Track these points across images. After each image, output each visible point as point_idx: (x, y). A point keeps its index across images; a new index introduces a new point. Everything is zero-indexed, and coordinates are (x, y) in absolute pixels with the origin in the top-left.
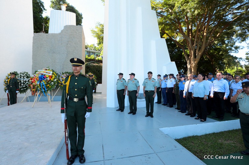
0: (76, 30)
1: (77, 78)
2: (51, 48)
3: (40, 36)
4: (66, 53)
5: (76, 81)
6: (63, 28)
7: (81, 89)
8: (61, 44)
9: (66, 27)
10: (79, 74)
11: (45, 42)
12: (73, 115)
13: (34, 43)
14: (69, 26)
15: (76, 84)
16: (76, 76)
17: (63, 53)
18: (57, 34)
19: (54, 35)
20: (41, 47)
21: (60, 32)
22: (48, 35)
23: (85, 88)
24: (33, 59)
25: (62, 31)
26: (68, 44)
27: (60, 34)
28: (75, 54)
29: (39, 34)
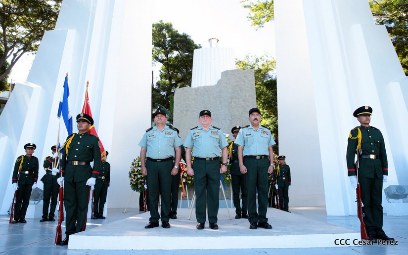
0: (245, 77)
3: (186, 92)
4: (228, 118)
6: (220, 78)
7: (377, 143)
8: (220, 103)
9: (225, 74)
11: (193, 102)
14: (232, 71)
15: (370, 137)
16: (368, 129)
17: (224, 120)
18: (213, 86)
19: (207, 89)
20: (187, 111)
21: (216, 82)
22: (198, 89)
25: (219, 82)
26: (231, 103)
27: (216, 86)
28: (244, 118)
29: (184, 89)
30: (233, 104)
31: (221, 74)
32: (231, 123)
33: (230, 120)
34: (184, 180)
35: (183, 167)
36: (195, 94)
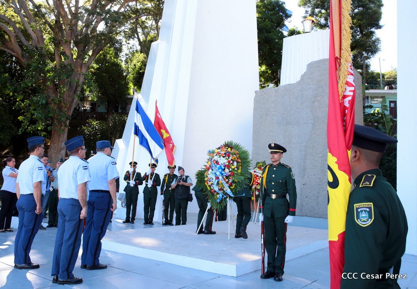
1: (275, 169)
2: (284, 114)
3: (265, 93)
4: (310, 121)
5: (274, 172)
6: (305, 70)
7: (279, 182)
8: (302, 104)
9: (311, 66)
10: (278, 163)
11: (273, 105)
12: (269, 216)
13: (255, 109)
14: (316, 62)
15: (273, 176)
16: (275, 167)
17: (306, 123)
18: (294, 84)
19: (288, 88)
20: (266, 115)
21: (299, 79)
22: (278, 89)
23: (284, 181)
25: (303, 77)
26: (314, 102)
27: (299, 83)
29: (263, 91)
30: (316, 104)
31: (306, 67)
32: (313, 128)
33: (313, 124)
34: (257, 193)
35: (256, 179)
36: (275, 95)
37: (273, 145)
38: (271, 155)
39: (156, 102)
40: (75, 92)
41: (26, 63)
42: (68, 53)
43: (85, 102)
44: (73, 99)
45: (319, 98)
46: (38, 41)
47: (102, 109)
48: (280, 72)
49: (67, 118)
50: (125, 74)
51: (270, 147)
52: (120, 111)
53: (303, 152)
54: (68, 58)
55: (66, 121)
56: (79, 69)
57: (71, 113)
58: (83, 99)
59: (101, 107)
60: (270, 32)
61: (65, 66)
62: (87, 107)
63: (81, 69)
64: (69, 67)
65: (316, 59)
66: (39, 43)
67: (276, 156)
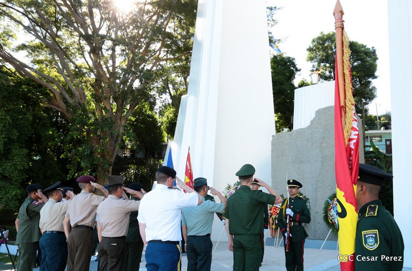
1: (293, 201)
2: (297, 154)
3: (281, 136)
4: (319, 159)
6: (313, 116)
8: (312, 145)
9: (319, 113)
11: (288, 147)
13: (272, 151)
14: (323, 109)
15: (292, 207)
17: (316, 161)
18: (305, 128)
19: (301, 131)
20: (282, 156)
21: (308, 124)
22: (292, 133)
24: (272, 176)
25: (312, 122)
26: (322, 143)
27: (309, 127)
29: (279, 134)
30: (324, 144)
31: (315, 113)
32: (322, 165)
33: (322, 162)
35: (276, 210)
36: (289, 139)
37: (291, 181)
38: (290, 190)
39: (189, 148)
40: (116, 142)
41: (71, 117)
42: (108, 107)
43: (126, 150)
44: (115, 148)
45: (326, 140)
46: (81, 97)
47: (140, 155)
48: (293, 119)
49: (109, 165)
50: (159, 124)
51: (289, 183)
52: (156, 156)
53: (314, 186)
54: (109, 112)
55: (109, 167)
56: (119, 121)
57: (113, 160)
58: (123, 147)
59: (140, 153)
60: (283, 84)
61: (106, 119)
62: (128, 154)
63: (121, 121)
64: (110, 120)
65: (323, 106)
66: (81, 99)
67: (294, 190)
